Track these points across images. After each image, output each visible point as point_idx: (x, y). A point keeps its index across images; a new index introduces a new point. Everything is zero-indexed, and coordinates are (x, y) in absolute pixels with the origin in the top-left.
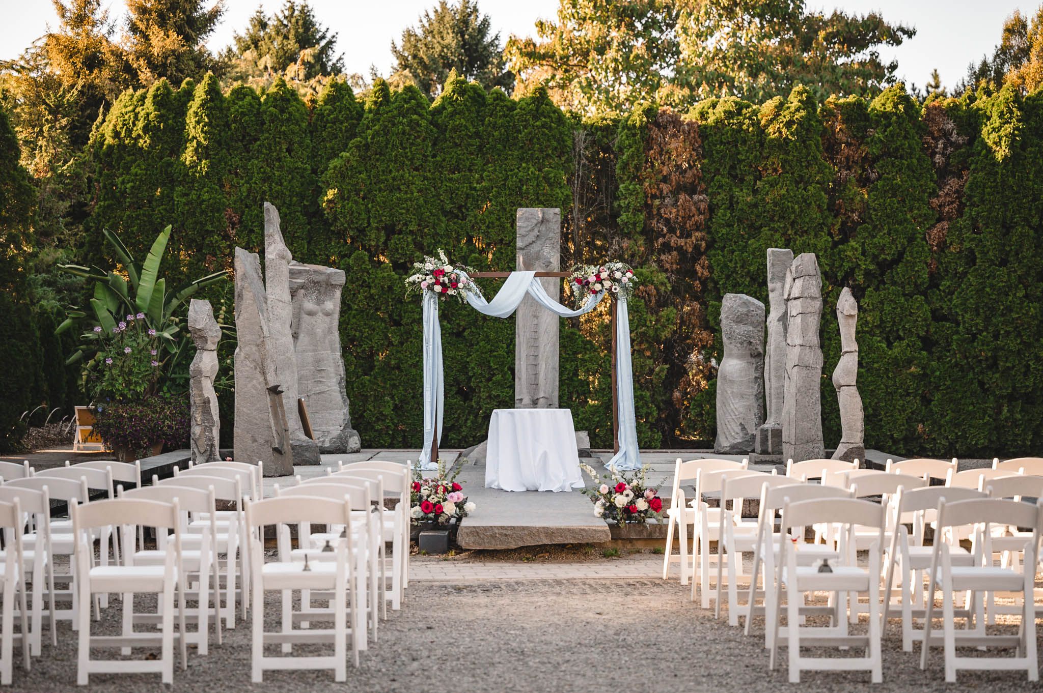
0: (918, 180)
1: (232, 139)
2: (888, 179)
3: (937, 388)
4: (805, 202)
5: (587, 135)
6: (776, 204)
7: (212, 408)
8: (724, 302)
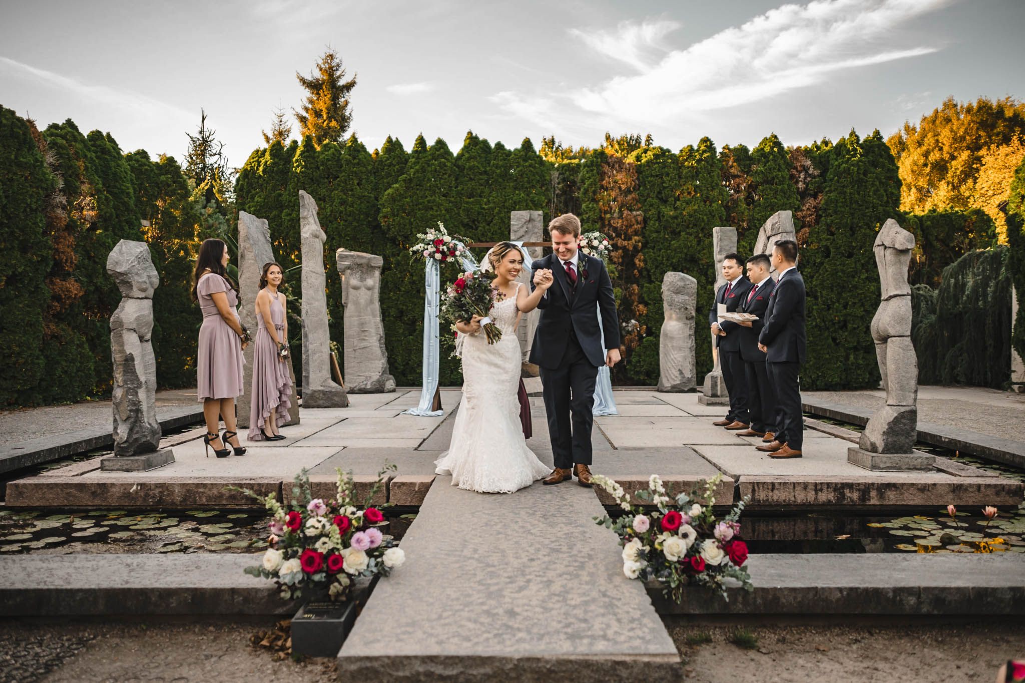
0: (788, 200)
1: (320, 177)
2: (767, 199)
4: (711, 214)
5: (560, 174)
6: (691, 216)
7: (137, 367)
8: (665, 278)
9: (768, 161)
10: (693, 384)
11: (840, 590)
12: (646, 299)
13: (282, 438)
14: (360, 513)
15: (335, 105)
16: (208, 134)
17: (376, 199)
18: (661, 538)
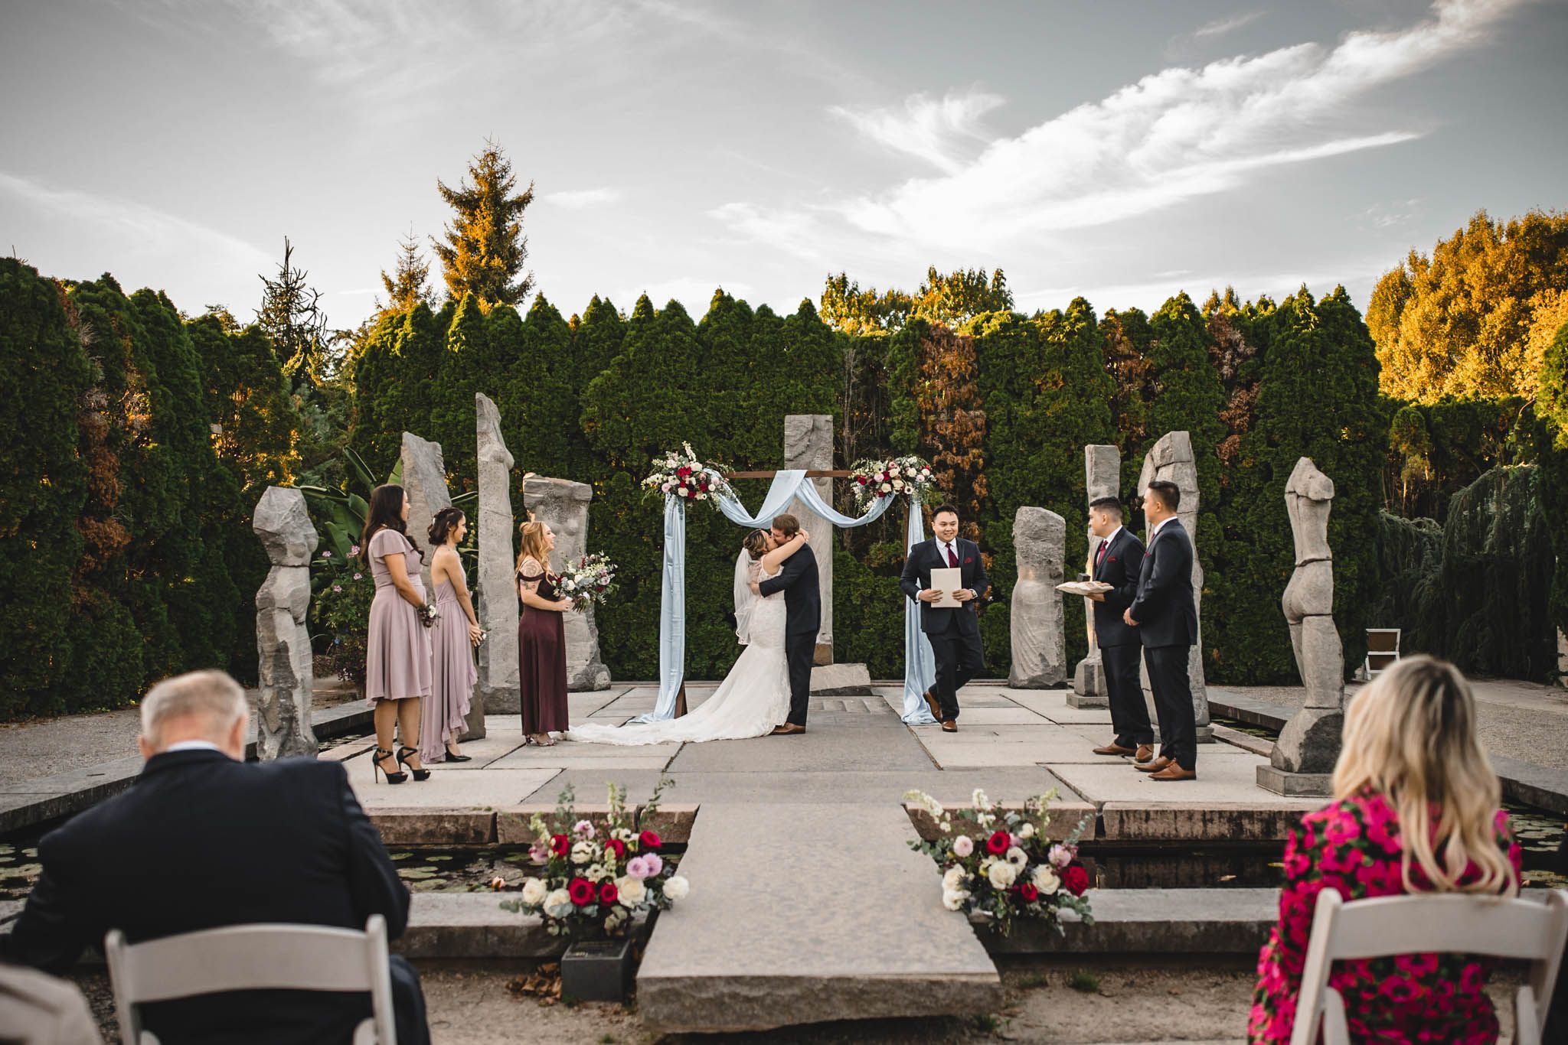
0: (1206, 392)
1: (490, 359)
2: (1174, 391)
3: (1233, 611)
4: (1089, 415)
5: (857, 353)
6: (1058, 418)
7: (291, 660)
8: (1018, 516)
9: (1175, 335)
10: (1061, 677)
11: (1197, 924)
12: (991, 544)
13: (466, 759)
14: (636, 837)
15: (499, 232)
16: (294, 277)
17: (576, 392)
18: (986, 862)
